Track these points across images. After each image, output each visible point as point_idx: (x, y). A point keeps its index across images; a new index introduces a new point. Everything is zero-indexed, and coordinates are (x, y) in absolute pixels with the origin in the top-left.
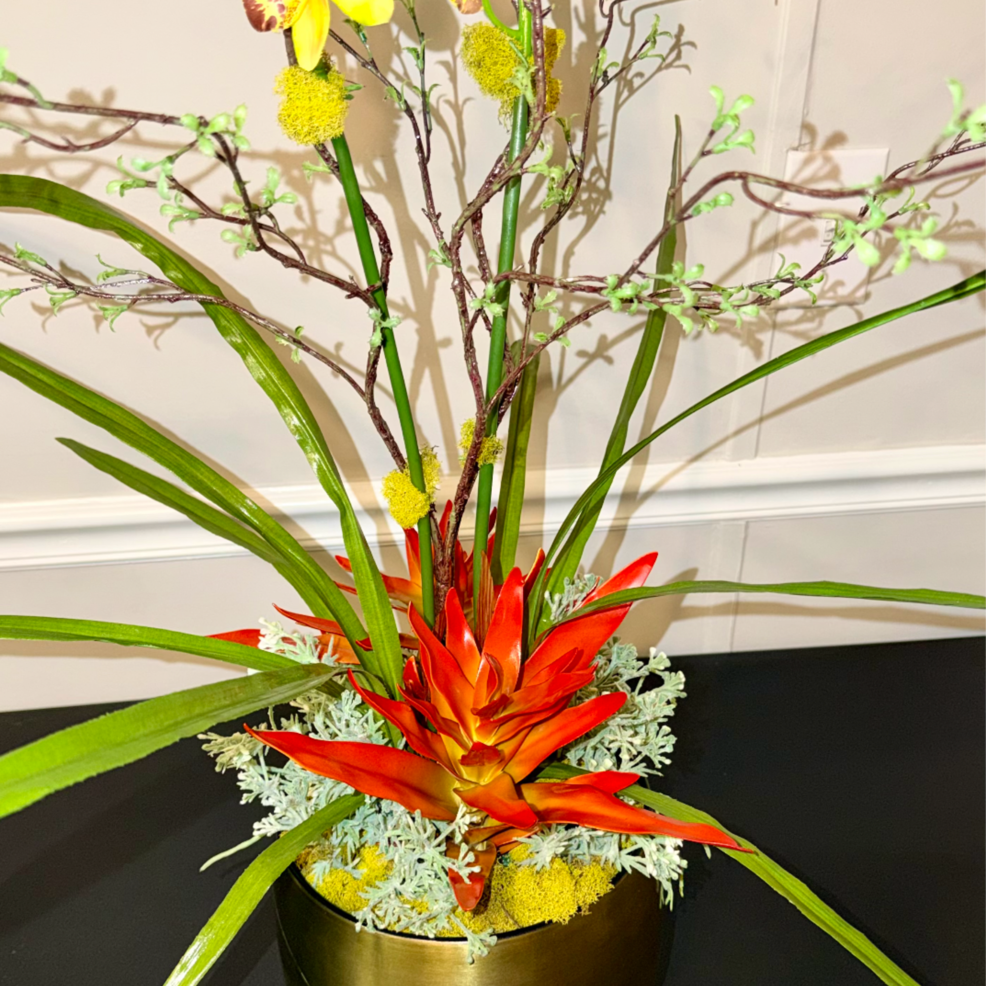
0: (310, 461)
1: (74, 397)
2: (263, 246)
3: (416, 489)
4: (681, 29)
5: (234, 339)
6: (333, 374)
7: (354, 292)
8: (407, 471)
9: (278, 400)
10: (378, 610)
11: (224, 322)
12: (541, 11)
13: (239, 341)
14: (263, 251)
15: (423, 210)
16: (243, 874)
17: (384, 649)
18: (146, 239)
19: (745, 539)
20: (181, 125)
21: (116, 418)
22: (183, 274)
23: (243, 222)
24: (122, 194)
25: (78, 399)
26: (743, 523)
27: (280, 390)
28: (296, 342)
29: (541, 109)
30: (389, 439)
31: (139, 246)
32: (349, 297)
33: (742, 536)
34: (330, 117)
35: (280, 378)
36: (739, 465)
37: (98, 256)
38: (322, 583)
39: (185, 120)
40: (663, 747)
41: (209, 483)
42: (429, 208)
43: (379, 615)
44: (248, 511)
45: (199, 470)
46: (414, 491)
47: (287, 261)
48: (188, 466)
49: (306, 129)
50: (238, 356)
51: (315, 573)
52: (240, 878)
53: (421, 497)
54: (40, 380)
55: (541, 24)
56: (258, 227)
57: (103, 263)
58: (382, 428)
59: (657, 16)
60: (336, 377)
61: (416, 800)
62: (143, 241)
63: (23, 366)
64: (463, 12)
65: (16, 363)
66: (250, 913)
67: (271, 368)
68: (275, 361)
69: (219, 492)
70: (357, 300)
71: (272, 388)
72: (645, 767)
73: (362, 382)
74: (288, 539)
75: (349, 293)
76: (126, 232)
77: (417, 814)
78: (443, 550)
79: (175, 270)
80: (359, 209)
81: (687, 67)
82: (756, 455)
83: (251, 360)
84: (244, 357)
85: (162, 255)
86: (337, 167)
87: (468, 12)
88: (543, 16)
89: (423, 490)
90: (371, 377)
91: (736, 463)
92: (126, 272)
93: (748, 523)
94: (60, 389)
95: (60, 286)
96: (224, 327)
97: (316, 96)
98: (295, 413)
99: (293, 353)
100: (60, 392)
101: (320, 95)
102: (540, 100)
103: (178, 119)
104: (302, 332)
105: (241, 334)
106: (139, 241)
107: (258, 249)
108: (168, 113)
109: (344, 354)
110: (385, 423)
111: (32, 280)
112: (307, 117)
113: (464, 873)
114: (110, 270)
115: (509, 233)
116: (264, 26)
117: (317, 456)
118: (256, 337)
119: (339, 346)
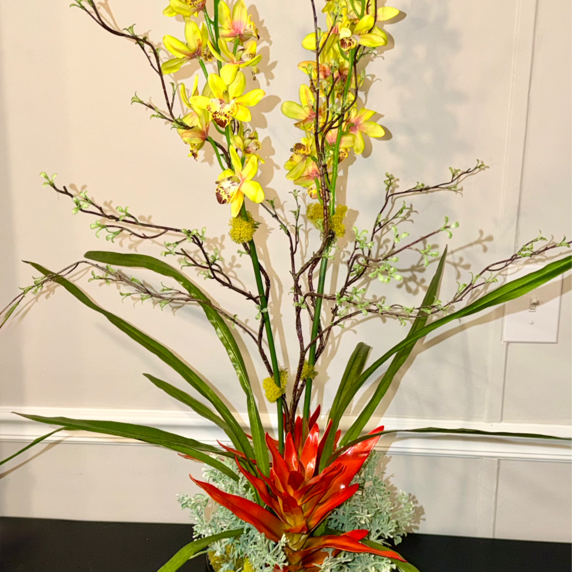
0: (238, 373)
1: (147, 342)
2: (215, 277)
3: (276, 385)
4: (411, 206)
5: (212, 321)
6: (243, 331)
7: (250, 297)
8: (273, 377)
9: (227, 347)
10: (260, 444)
11: (210, 314)
12: (326, 200)
13: (215, 322)
14: (215, 279)
15: (290, 272)
16: (183, 548)
17: (261, 463)
18: (185, 281)
19: (498, 469)
20: (182, 232)
21: (162, 352)
22: (197, 294)
23: (207, 268)
24: (165, 256)
25: (148, 343)
26: (496, 459)
27: (228, 343)
28: (233, 320)
29: (326, 234)
30: (267, 363)
31: (182, 283)
32: (247, 299)
33: (496, 467)
34: (247, 234)
35: (229, 338)
36: (492, 425)
37: (162, 283)
38: (237, 430)
39: (183, 231)
40: (390, 529)
41: (195, 381)
42: (293, 271)
43: (261, 447)
44: (210, 395)
45: (192, 375)
46: (275, 386)
47: (224, 284)
48: (187, 373)
49: (238, 238)
50: (213, 328)
51: (235, 425)
52: (181, 550)
53: (278, 389)
54: (135, 335)
55: (326, 204)
56: (212, 270)
57: (163, 286)
58: (264, 357)
59: (404, 202)
60: (244, 333)
61: (263, 529)
62: (183, 281)
63: (130, 329)
64: (312, 199)
65: (127, 328)
66: (183, 564)
67: (225, 334)
68: (227, 330)
69: (199, 385)
70: (251, 301)
71: (225, 342)
72: (383, 541)
73: (257, 338)
74: (225, 408)
75: (247, 298)
76: (177, 277)
77: (263, 534)
78: (289, 417)
79: (194, 293)
80: (258, 267)
81: (412, 221)
82: (501, 420)
83: (218, 330)
84: (216, 329)
85: (190, 287)
86: (250, 252)
87: (314, 199)
88: (327, 202)
89: (279, 386)
90: (261, 335)
91: (490, 424)
92: (171, 289)
93: (499, 460)
94: (142, 339)
95: (145, 293)
96: (210, 316)
97: (243, 226)
98: (233, 353)
99: (232, 325)
100: (142, 340)
101: (244, 226)
102: (325, 231)
103: (181, 230)
104: (237, 317)
105: (216, 319)
106: (182, 281)
107: (213, 278)
108: (178, 228)
109: (248, 324)
110: (266, 356)
111: (136, 291)
112: (239, 233)
113: (281, 566)
114: (165, 288)
115: (321, 282)
116: (222, 202)
117: (240, 372)
118: (222, 321)
119: (247, 321)
